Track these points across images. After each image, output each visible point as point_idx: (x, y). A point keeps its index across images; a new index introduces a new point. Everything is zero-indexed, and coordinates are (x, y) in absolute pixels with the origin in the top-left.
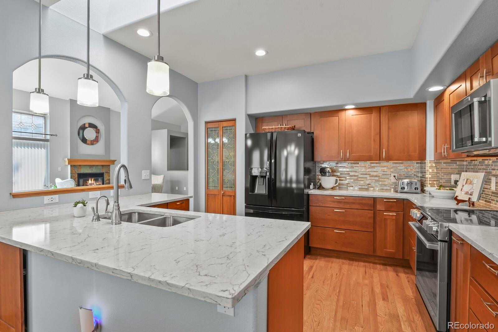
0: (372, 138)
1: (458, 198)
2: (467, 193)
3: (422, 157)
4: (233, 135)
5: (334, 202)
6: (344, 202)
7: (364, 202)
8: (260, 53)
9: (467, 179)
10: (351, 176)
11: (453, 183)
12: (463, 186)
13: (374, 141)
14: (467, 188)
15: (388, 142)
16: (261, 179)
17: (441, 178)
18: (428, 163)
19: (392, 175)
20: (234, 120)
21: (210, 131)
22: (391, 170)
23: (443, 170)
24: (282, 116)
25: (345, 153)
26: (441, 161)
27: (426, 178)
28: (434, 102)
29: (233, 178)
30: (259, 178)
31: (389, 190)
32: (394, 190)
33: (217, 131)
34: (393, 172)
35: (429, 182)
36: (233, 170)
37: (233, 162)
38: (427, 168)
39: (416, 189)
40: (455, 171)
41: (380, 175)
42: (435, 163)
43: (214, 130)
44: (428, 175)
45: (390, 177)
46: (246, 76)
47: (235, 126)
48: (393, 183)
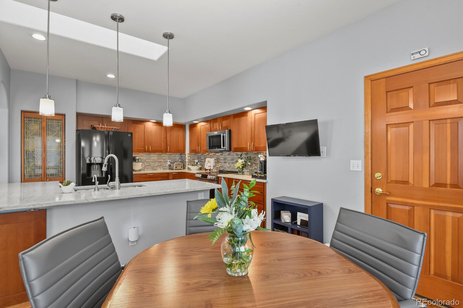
0: (163, 140)
1: (206, 169)
2: (209, 166)
3: (183, 152)
4: (60, 128)
5: (147, 177)
6: (153, 177)
7: (163, 175)
8: (111, 76)
9: (208, 161)
10: (147, 162)
11: (196, 164)
12: (207, 164)
13: (164, 142)
14: (209, 164)
15: (170, 143)
16: (96, 166)
17: (192, 162)
18: (187, 155)
19: (168, 161)
20: (63, 115)
21: (28, 120)
22: (168, 158)
23: (192, 158)
24: (103, 118)
25: (148, 148)
26: (192, 154)
27: (186, 162)
28: (189, 125)
29: (61, 166)
30: (94, 165)
31: (167, 169)
32: (169, 169)
33: (39, 122)
34: (169, 159)
35: (187, 164)
36: (60, 159)
37: (60, 152)
38: (187, 157)
39: (181, 167)
40: (197, 158)
41: (162, 161)
42: (190, 154)
43: (34, 121)
44: (187, 160)
45: (167, 162)
46: (77, 81)
47: (64, 121)
48: (169, 165)
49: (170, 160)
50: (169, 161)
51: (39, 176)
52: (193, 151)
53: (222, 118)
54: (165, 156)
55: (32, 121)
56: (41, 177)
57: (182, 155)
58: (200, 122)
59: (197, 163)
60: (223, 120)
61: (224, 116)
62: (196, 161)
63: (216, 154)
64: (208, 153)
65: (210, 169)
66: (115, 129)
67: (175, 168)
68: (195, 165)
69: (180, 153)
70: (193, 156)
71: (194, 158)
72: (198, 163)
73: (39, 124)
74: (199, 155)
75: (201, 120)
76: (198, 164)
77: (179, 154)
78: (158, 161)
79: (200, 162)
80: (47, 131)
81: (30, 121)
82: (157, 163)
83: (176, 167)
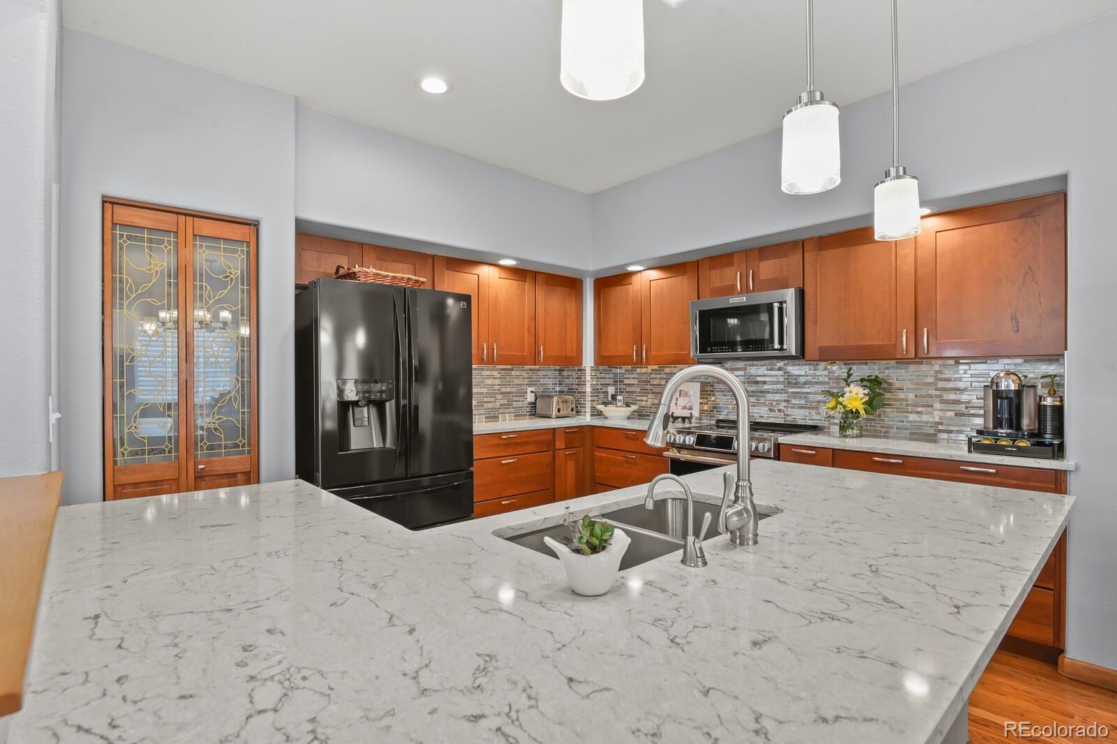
0: (526, 325)
1: (674, 415)
2: (684, 408)
3: (576, 362)
4: (243, 272)
5: (499, 445)
6: (515, 444)
7: (541, 437)
9: (680, 391)
12: (677, 400)
13: (529, 330)
14: (683, 402)
16: (362, 411)
17: (600, 393)
18: (588, 372)
19: (529, 389)
20: (250, 225)
21: (129, 238)
22: (526, 381)
23: (602, 381)
24: (362, 244)
25: (491, 350)
26: (601, 368)
27: (585, 392)
28: (594, 281)
29: (243, 413)
30: (356, 409)
31: (525, 415)
32: (530, 415)
33: (166, 247)
34: (529, 385)
35: (589, 399)
36: (243, 387)
37: (243, 361)
38: (588, 378)
39: (572, 410)
40: (611, 382)
41: (514, 390)
42: (594, 370)
43: (150, 241)
44: (588, 389)
45: (526, 393)
46: (298, 103)
47: (253, 245)
48: (530, 403)
49: (533, 389)
50: (532, 392)
51: (169, 452)
52: (603, 360)
53: (757, 251)
54: (520, 375)
55: (142, 239)
56: (177, 457)
57: (565, 373)
58: (647, 269)
59: (614, 397)
60: (761, 259)
61: (772, 244)
62: (611, 390)
63: (663, 370)
64: (629, 367)
65: (689, 415)
66: (417, 281)
67: (554, 412)
68: (610, 403)
69: (558, 368)
70: (603, 375)
71: (607, 381)
72: (619, 397)
73: (169, 251)
74: (619, 371)
75: (652, 264)
76: (620, 401)
77: (555, 370)
78: (503, 390)
79: (622, 392)
80: (195, 280)
81: (136, 238)
82: (499, 396)
83: (559, 410)
